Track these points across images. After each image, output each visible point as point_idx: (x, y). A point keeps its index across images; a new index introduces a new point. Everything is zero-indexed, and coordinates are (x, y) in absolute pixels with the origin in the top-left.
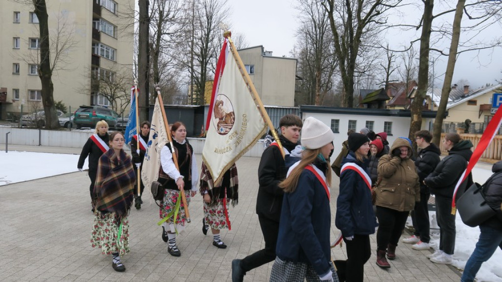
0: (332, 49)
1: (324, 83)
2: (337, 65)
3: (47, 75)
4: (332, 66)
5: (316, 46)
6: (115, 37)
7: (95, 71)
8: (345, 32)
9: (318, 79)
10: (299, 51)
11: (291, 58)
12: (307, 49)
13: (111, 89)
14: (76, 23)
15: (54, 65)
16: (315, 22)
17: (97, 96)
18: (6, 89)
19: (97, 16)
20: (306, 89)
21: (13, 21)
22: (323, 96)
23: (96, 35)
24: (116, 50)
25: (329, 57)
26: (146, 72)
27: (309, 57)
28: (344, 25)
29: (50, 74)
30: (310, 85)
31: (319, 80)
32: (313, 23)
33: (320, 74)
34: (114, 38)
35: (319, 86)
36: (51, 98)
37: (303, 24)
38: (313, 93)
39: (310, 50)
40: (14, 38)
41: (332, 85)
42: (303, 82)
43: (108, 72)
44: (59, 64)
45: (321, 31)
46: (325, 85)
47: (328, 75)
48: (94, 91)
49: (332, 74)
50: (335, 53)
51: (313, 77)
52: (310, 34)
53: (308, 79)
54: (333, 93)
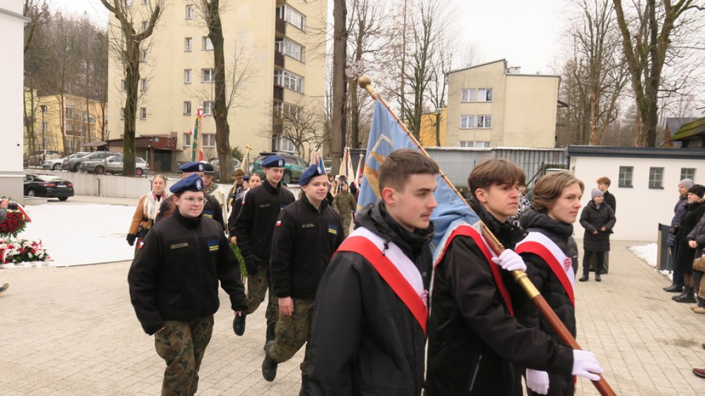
0: (618, 55)
1: (605, 111)
2: (626, 81)
3: (222, 115)
4: (618, 84)
5: (592, 53)
6: (303, 61)
7: (277, 107)
8: (642, 27)
9: (595, 104)
10: (562, 63)
11: (550, 74)
12: (575, 60)
13: (297, 130)
14: (255, 46)
15: (230, 102)
16: (589, 17)
17: (279, 139)
18: (176, 133)
19: (280, 35)
20: (573, 121)
21: (184, 49)
22: (603, 130)
23: (279, 60)
24: (303, 77)
25: (613, 70)
26: (343, 105)
27: (579, 72)
28: (640, 18)
29: (226, 114)
30: (580, 114)
31: (597, 107)
32: (586, 19)
33: (598, 97)
34: (301, 62)
35: (595, 115)
36: (226, 143)
37: (570, 22)
38: (586, 126)
39: (582, 60)
40: (186, 70)
41: (617, 113)
42: (569, 110)
43: (293, 108)
44: (236, 100)
45: (600, 31)
46: (606, 114)
47: (611, 97)
48: (276, 133)
49: (618, 95)
50: (623, 63)
51: (585, 102)
52: (581, 37)
53: (577, 105)
54: (619, 125)
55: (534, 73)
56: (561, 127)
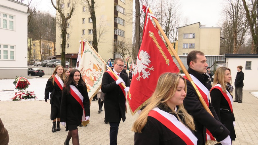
0: (244, 19)
1: (239, 40)
2: (248, 29)
3: (95, 46)
4: (244, 30)
5: (234, 19)
7: (115, 42)
8: (253, 8)
9: (235, 38)
10: (222, 23)
11: (217, 27)
12: (227, 21)
13: (122, 50)
14: (107, 21)
16: (232, 5)
17: (116, 54)
19: (116, 16)
20: (227, 45)
21: (82, 23)
22: (239, 48)
23: (116, 25)
24: (124, 31)
25: (242, 25)
27: (229, 26)
28: (253, 4)
29: (97, 45)
30: (229, 42)
31: (236, 39)
32: (231, 6)
33: (236, 35)
35: (235, 42)
37: (224, 7)
38: (232, 46)
39: (229, 21)
41: (244, 41)
42: (225, 40)
43: (121, 42)
45: (237, 10)
46: (239, 41)
47: (241, 35)
48: (115, 52)
49: (244, 34)
50: (246, 22)
51: (231, 37)
52: (229, 13)
53: (228, 38)
54: (245, 46)
55: (211, 27)
56: (222, 47)
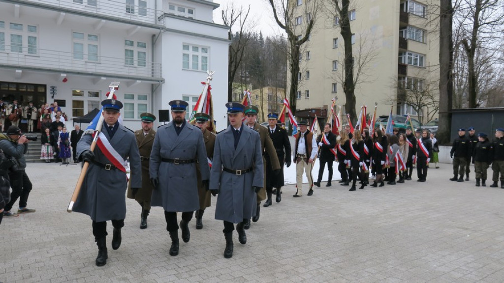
3: (350, 89)
6: (425, 42)
7: (402, 80)
13: (417, 97)
14: (384, 36)
15: (357, 79)
17: (403, 105)
18: (327, 106)
19: (404, 24)
21: (332, 47)
23: (403, 44)
24: (425, 55)
26: (449, 72)
29: (353, 88)
34: (423, 43)
36: (353, 110)
40: (333, 61)
43: (416, 80)
44: (361, 77)
48: (400, 101)
